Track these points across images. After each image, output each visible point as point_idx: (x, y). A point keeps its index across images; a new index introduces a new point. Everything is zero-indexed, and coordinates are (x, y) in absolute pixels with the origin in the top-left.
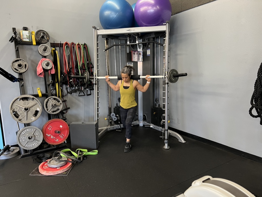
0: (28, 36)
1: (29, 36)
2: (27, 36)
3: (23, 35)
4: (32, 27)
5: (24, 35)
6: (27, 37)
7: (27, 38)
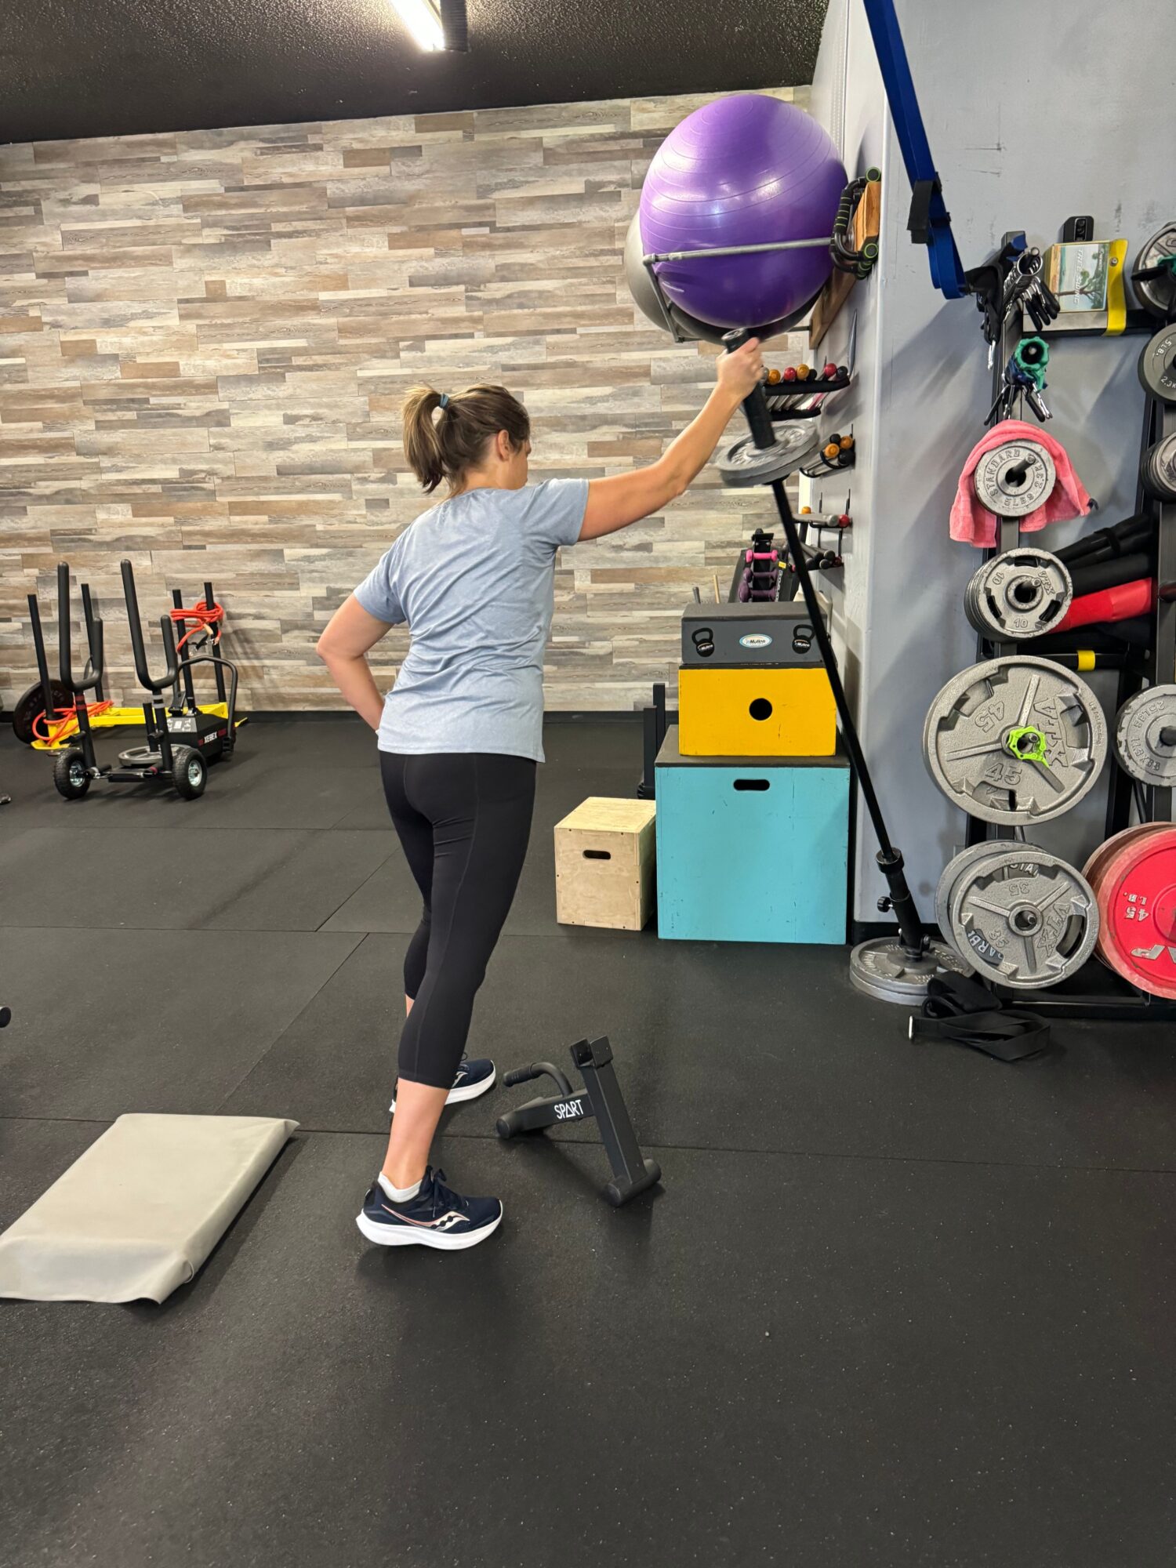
0: (1092, 274)
1: (1097, 275)
2: (1084, 274)
3: (1062, 273)
4: (1119, 209)
5: (1067, 273)
6: (1083, 281)
7: (1082, 291)
